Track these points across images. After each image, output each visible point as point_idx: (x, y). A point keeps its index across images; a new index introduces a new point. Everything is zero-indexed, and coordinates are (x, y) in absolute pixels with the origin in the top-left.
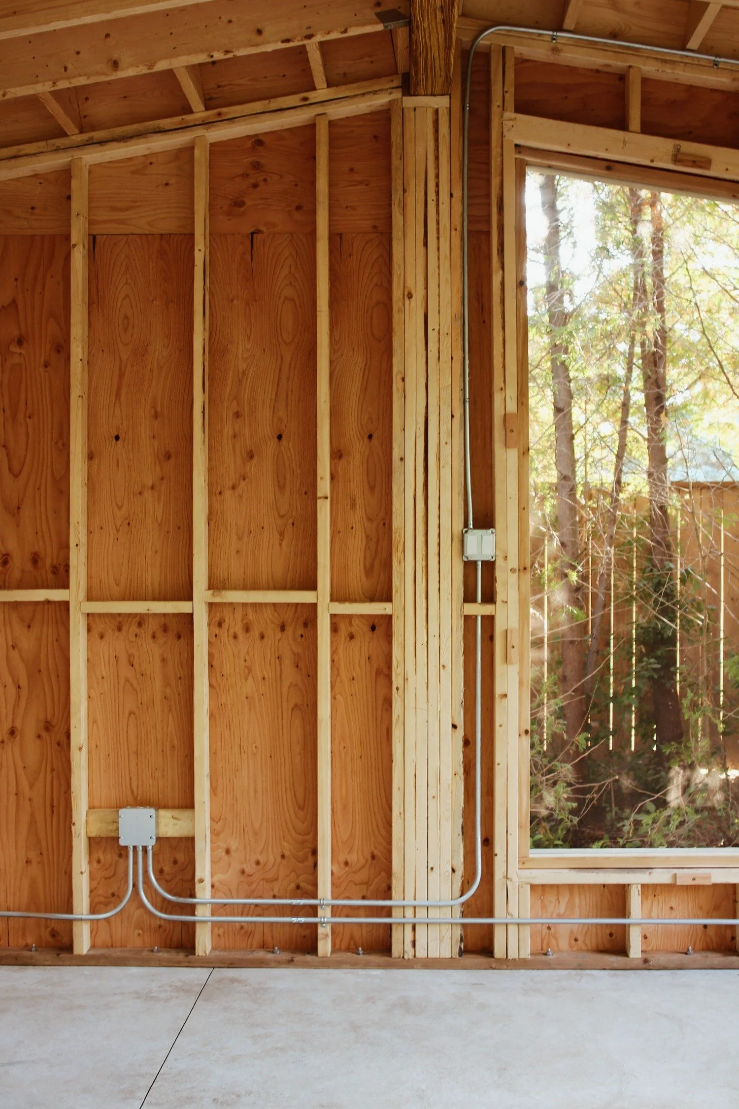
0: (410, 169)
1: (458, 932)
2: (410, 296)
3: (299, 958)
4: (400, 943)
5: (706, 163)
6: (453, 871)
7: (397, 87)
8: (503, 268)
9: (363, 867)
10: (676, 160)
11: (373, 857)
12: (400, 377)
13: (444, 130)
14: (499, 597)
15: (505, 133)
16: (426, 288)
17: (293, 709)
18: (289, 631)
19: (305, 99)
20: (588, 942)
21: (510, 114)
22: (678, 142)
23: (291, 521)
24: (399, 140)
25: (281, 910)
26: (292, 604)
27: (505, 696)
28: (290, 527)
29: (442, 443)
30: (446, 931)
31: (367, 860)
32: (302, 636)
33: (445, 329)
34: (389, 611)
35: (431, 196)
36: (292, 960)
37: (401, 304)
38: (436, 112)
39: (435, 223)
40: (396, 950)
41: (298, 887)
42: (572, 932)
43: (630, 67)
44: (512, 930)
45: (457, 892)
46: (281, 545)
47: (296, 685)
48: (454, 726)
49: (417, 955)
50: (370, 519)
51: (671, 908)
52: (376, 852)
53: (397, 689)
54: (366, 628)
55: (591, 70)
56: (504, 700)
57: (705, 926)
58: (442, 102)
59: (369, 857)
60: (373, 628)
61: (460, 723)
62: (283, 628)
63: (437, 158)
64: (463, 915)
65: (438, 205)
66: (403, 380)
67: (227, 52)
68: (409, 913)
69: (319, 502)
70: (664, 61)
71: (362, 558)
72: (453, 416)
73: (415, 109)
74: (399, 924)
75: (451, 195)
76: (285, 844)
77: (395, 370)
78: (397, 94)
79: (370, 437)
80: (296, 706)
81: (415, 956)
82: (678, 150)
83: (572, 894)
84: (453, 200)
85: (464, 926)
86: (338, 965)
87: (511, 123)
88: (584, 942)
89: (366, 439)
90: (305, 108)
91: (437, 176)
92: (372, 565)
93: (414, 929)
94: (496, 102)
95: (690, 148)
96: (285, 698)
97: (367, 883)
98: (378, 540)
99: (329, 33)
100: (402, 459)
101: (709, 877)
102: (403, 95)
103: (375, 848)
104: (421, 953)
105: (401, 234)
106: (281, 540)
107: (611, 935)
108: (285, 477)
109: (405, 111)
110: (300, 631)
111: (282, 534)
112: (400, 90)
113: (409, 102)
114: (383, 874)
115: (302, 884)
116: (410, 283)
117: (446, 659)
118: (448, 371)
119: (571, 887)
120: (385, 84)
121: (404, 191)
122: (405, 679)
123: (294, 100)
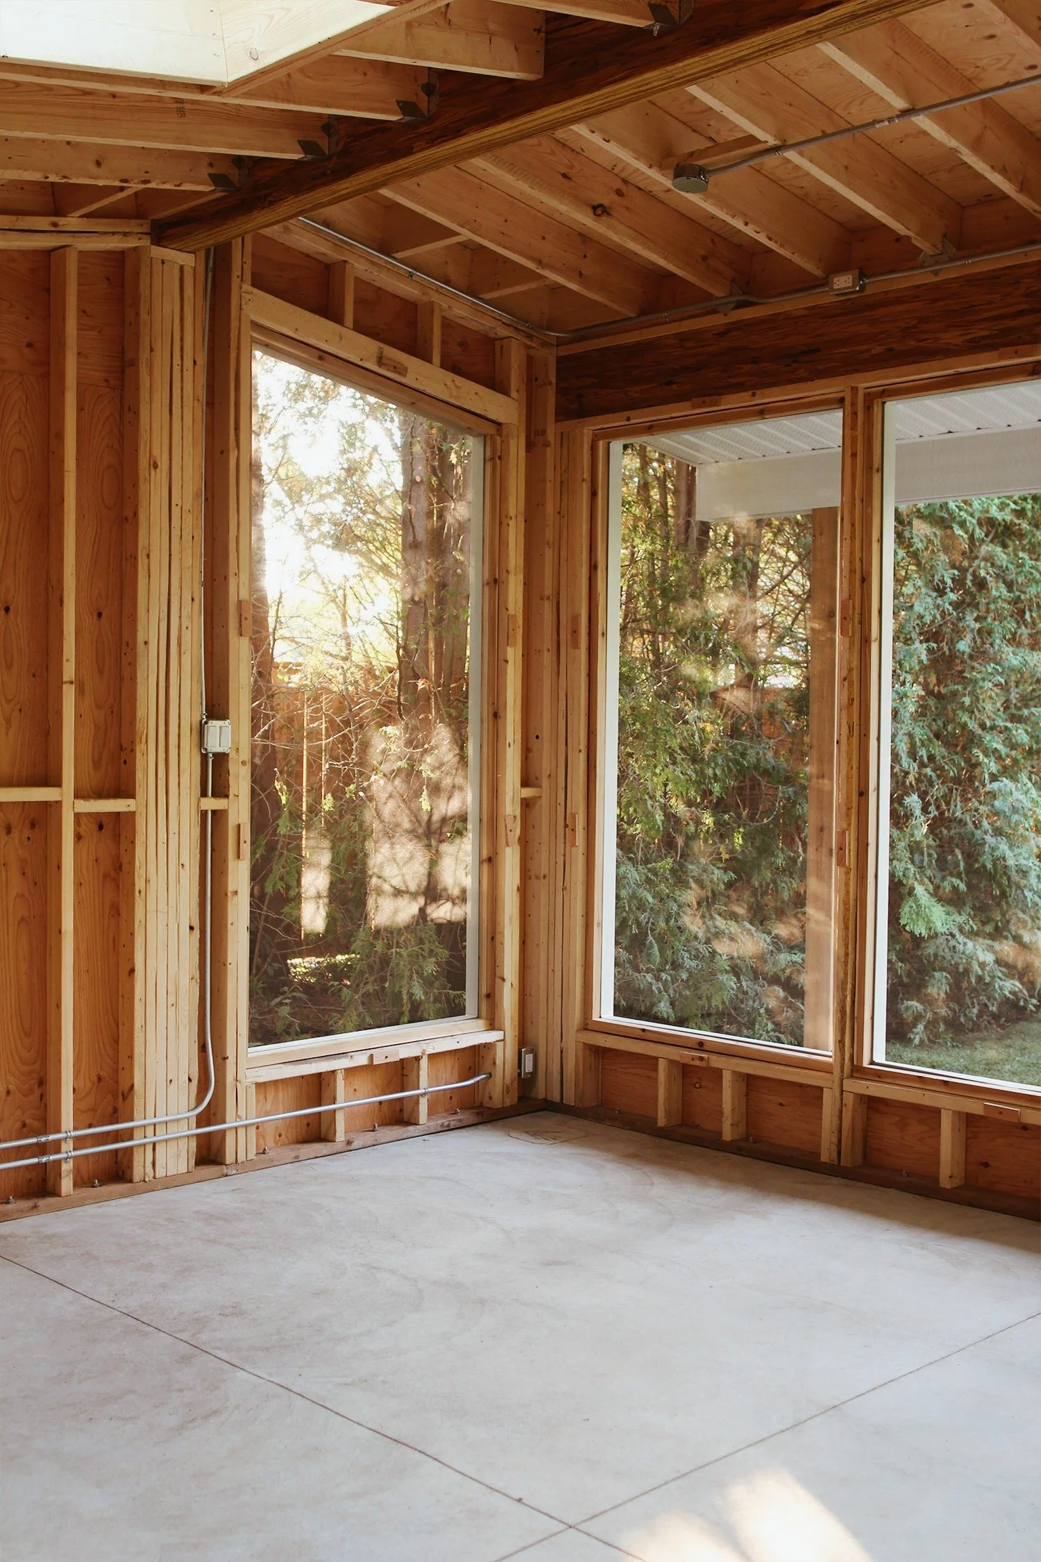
0: (157, 327)
1: (194, 1144)
2: (156, 467)
3: (42, 1203)
4: (140, 1168)
5: (403, 371)
6: (190, 1080)
7: (146, 234)
8: (238, 446)
9: (89, 1092)
10: (380, 361)
11: (100, 1079)
12: (145, 552)
13: (189, 292)
14: (232, 791)
15: (244, 306)
16: (170, 459)
17: (19, 923)
18: (15, 833)
19: (55, 225)
20: (290, 1136)
21: (247, 287)
22: (382, 345)
23: (17, 708)
24: (147, 292)
25: (20, 1153)
26: (19, 803)
27: (236, 893)
28: (16, 713)
29: (184, 627)
30: (183, 1144)
31: (93, 1084)
32: (29, 838)
33: (187, 507)
34: (132, 809)
35: (177, 360)
36: (35, 1207)
37: (147, 474)
38: (182, 268)
39: (179, 391)
40: (137, 1174)
41: (24, 1125)
42: (277, 1127)
43: (346, 261)
44: (241, 1132)
45: (193, 1104)
46: (7, 734)
47: (23, 895)
48: (191, 928)
49: (157, 1176)
50: (99, 707)
51: (355, 1090)
52: (102, 1074)
53: (140, 891)
54: (95, 827)
55: (302, 253)
56: (235, 898)
57: (380, 1103)
58: (187, 260)
59: (95, 1079)
60: (101, 827)
61: (196, 925)
62: (9, 830)
63: (182, 319)
64: (198, 1126)
65: (182, 371)
66: (148, 556)
67: (65, 177)
68: (150, 1131)
69: (65, 687)
70: (372, 262)
71: (91, 748)
72: (193, 600)
73: (163, 262)
74: (140, 1145)
75: (195, 363)
76: (11, 1078)
77: (141, 545)
78: (146, 242)
79: (100, 615)
80: (23, 919)
81: (154, 1178)
82: (382, 353)
83: (276, 1090)
84: (197, 367)
85: (198, 1136)
86: (82, 1203)
87: (248, 297)
88: (286, 1136)
89: (95, 617)
90: (55, 234)
91: (182, 339)
92: (100, 759)
93: (154, 1149)
94: (236, 272)
95: (392, 353)
96: (11, 910)
97: (93, 1110)
98: (106, 729)
99: (164, 183)
100: (146, 643)
101: (397, 1054)
102: (152, 243)
103: (102, 1069)
104: (160, 1173)
105: (147, 396)
106: (8, 729)
107: (308, 1125)
108: (12, 656)
109: (154, 260)
110: (27, 832)
111: (8, 721)
112: (149, 237)
113: (158, 252)
114: (109, 1096)
115: (27, 1121)
116: (156, 452)
117: (185, 859)
118: (190, 551)
119: (276, 1082)
120: (134, 226)
121: (152, 350)
122: (147, 881)
123: (43, 223)
